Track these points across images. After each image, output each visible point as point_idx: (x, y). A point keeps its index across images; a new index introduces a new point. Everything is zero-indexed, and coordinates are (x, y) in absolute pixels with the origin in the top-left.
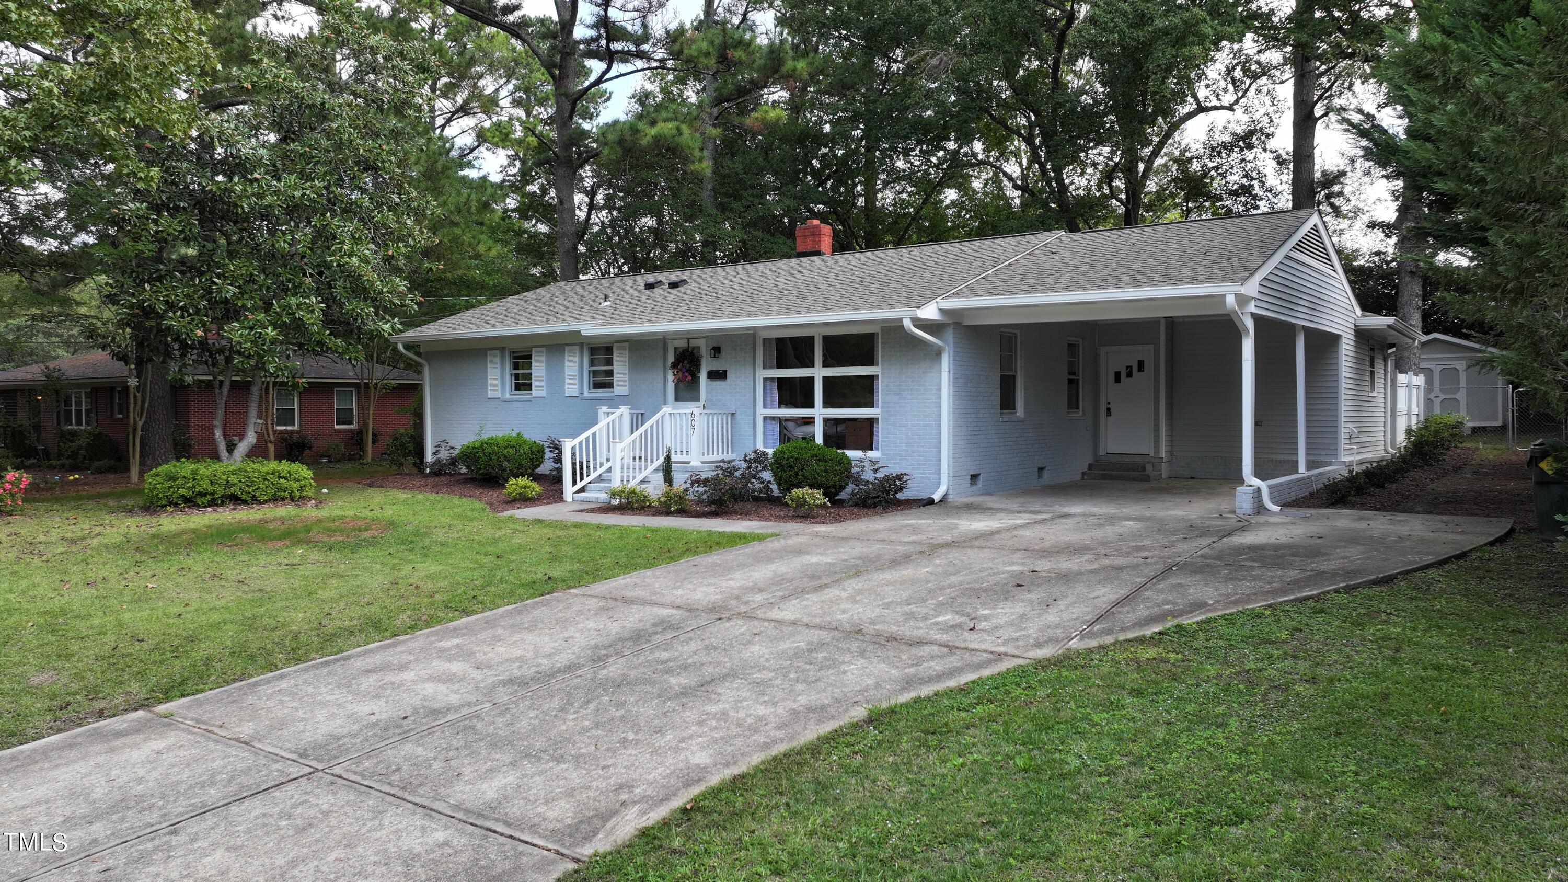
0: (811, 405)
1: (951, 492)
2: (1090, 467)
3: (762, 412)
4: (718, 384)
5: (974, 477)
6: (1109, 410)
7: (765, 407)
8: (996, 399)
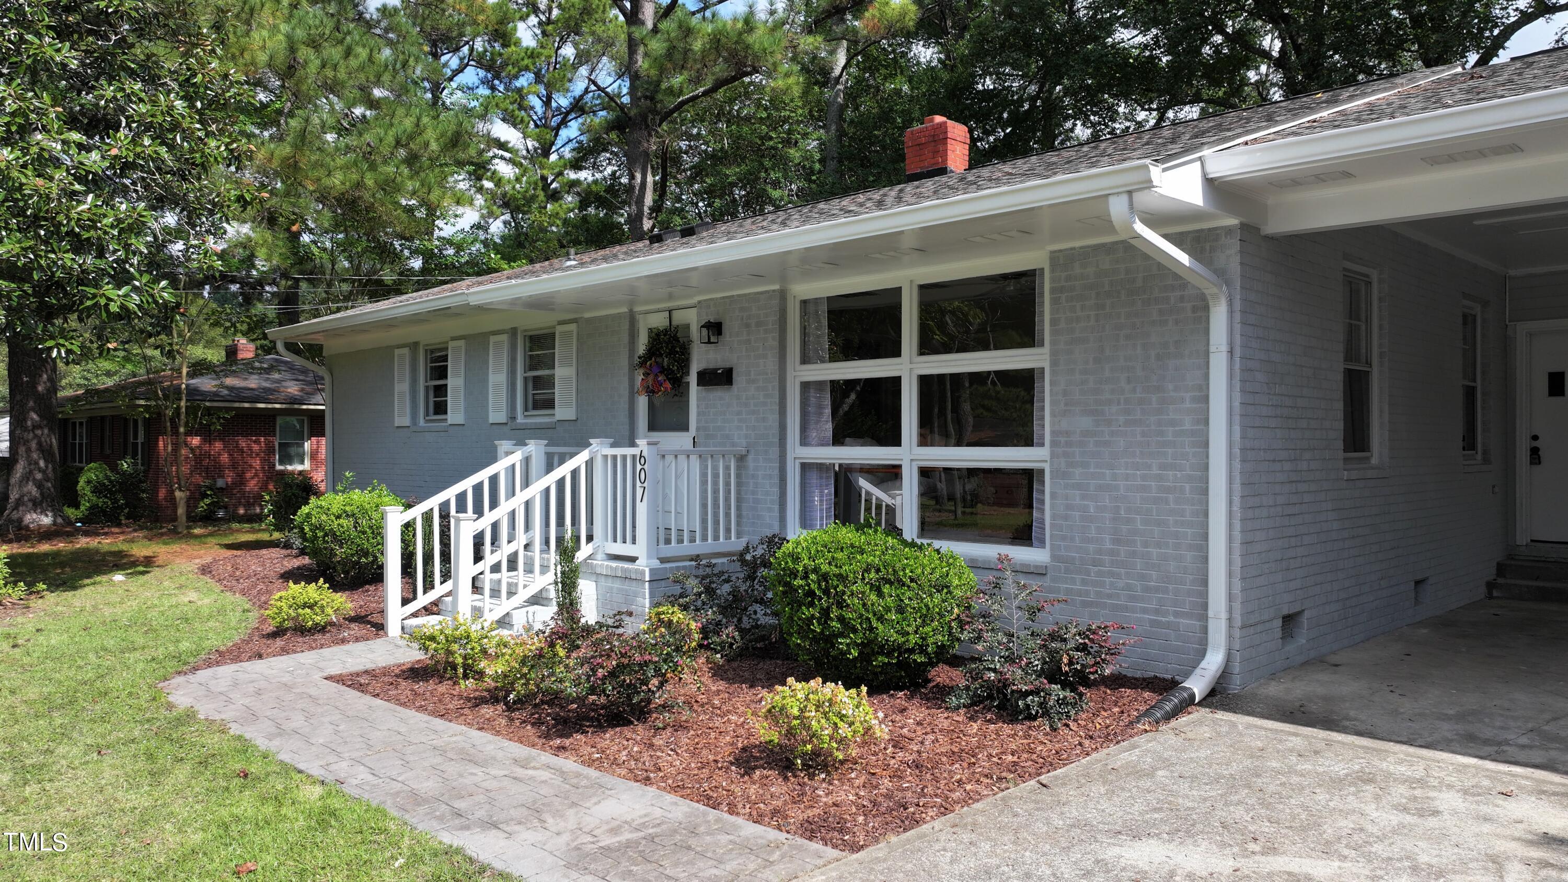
0: (894, 439)
1: (1236, 668)
2: (1501, 569)
3: (798, 453)
4: (718, 394)
5: (1289, 621)
6: (1535, 451)
7: (804, 442)
8: (1336, 426)
